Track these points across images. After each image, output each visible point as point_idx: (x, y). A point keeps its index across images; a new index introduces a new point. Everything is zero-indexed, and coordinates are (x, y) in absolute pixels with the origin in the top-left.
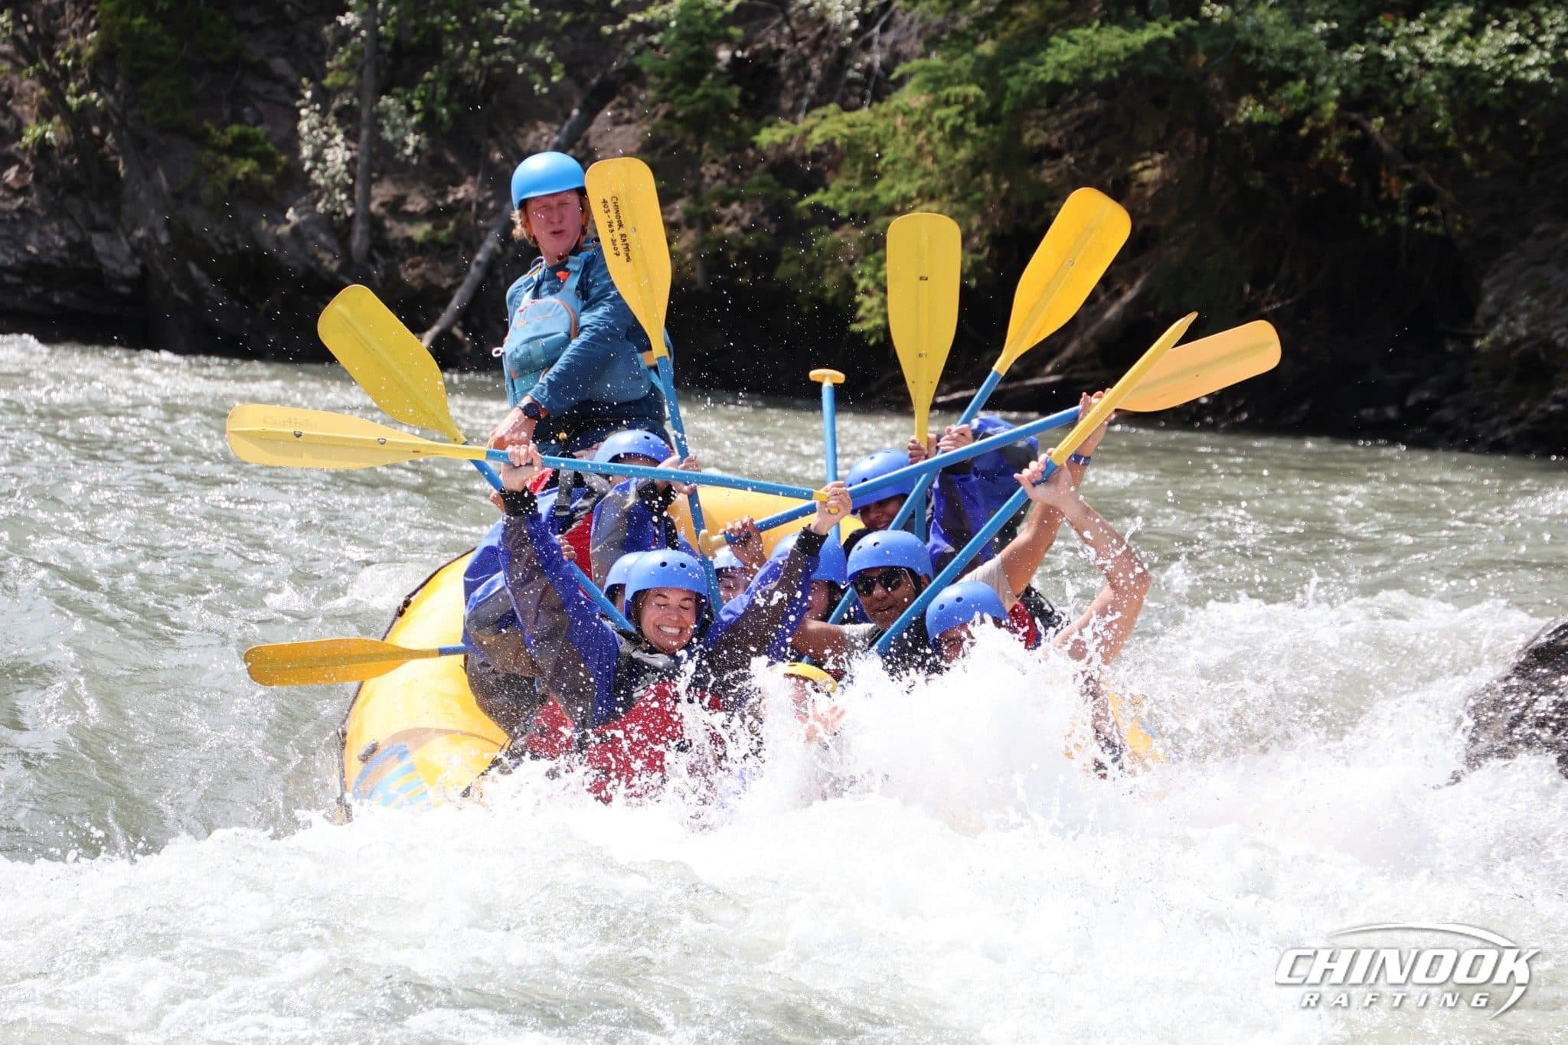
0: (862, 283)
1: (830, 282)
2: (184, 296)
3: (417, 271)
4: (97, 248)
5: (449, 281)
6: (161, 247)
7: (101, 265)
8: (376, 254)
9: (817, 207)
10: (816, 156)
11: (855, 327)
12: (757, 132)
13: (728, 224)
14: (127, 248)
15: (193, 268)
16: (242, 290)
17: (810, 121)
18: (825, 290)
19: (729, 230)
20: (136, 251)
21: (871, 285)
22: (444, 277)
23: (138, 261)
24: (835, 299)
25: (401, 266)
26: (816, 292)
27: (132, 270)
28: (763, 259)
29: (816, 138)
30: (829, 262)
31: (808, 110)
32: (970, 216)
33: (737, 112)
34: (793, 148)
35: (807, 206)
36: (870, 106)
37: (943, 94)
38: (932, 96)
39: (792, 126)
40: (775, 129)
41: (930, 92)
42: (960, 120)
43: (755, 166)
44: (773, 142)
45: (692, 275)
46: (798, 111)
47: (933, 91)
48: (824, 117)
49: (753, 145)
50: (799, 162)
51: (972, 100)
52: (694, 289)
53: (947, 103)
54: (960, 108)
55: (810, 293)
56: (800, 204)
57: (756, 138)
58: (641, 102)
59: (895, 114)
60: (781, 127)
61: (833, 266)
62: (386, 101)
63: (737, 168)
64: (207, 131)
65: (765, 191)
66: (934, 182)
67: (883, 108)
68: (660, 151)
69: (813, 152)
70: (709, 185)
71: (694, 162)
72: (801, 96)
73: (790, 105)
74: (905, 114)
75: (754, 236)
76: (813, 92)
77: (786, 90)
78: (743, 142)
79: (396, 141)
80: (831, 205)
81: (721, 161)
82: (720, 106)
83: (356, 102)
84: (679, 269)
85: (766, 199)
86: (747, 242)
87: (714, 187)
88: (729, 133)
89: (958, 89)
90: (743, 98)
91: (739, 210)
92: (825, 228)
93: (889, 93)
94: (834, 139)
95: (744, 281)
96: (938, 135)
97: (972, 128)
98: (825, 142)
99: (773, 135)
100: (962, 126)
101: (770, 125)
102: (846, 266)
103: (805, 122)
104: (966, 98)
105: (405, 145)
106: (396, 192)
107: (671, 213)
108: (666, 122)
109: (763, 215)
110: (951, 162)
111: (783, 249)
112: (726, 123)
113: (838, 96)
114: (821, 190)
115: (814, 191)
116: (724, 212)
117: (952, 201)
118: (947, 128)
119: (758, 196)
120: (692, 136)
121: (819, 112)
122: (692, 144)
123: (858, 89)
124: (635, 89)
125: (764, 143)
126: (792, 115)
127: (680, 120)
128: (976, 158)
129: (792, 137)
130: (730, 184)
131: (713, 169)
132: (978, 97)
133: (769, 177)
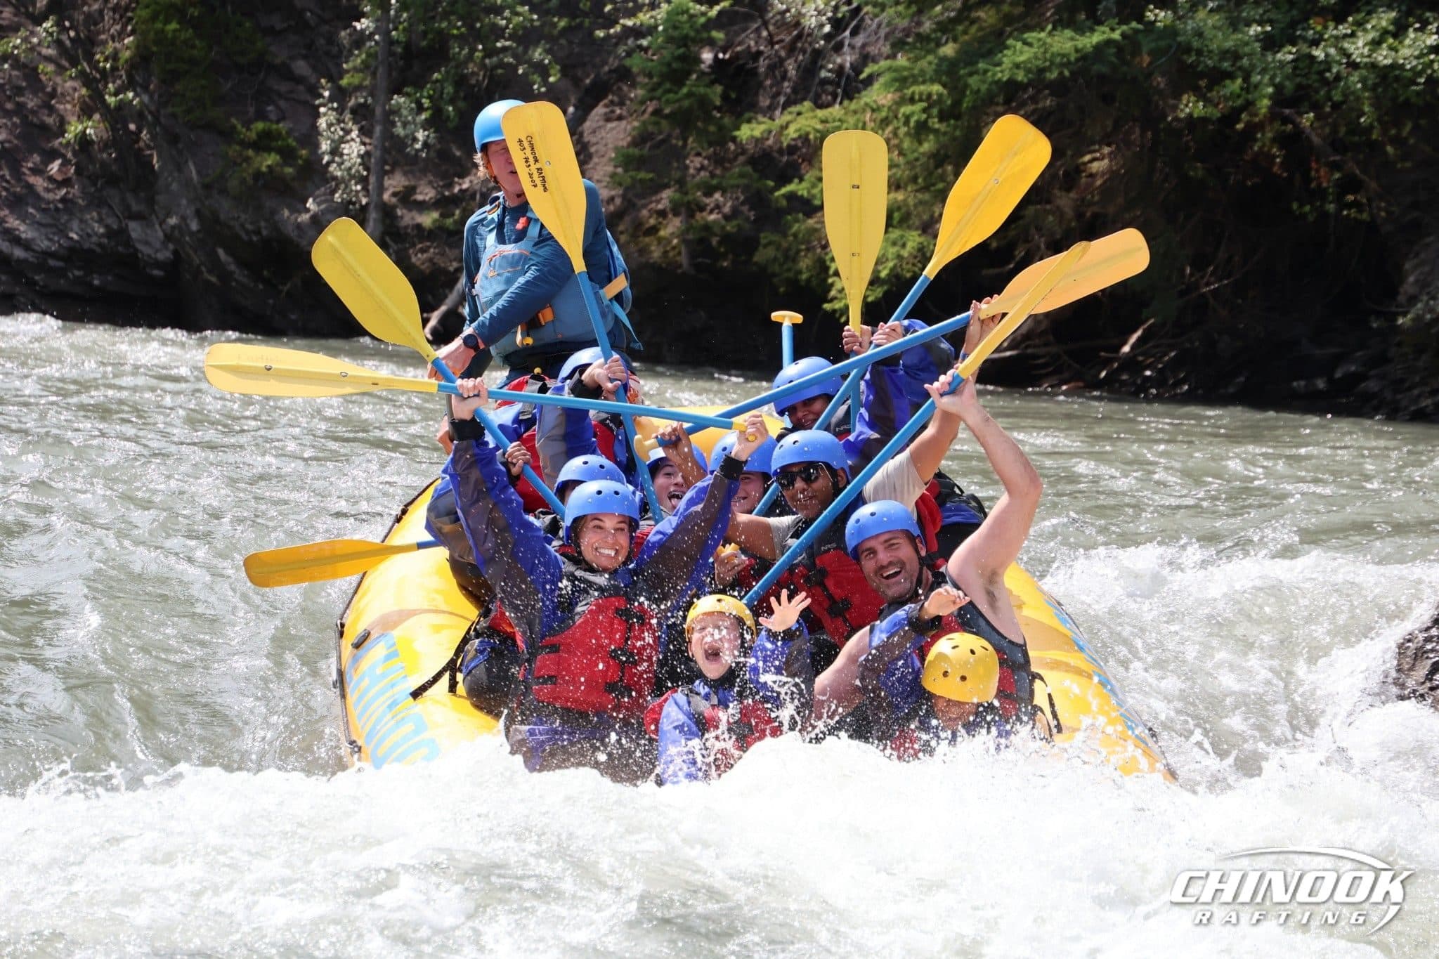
0: (834, 266)
1: (805, 263)
2: (213, 279)
3: (425, 255)
4: (134, 235)
5: (455, 265)
6: (192, 234)
7: (136, 250)
8: (388, 239)
9: (792, 197)
10: (792, 149)
11: (827, 306)
12: (738, 128)
13: (711, 212)
14: (160, 234)
15: (221, 252)
16: (265, 273)
17: (787, 117)
18: (800, 272)
19: (712, 217)
20: (168, 237)
22: (451, 261)
23: (171, 246)
24: (808, 280)
25: (411, 251)
26: (791, 275)
27: (165, 255)
28: (744, 244)
29: (792, 132)
30: (803, 247)
31: (784, 107)
32: (932, 205)
33: (719, 109)
34: (770, 142)
35: (783, 195)
36: (841, 103)
37: (909, 92)
38: (898, 94)
39: (770, 122)
40: (754, 125)
41: (896, 90)
42: (924, 116)
43: (735, 158)
44: (752, 137)
45: (678, 258)
46: (775, 109)
47: (899, 90)
48: (799, 114)
49: (734, 139)
50: (776, 155)
51: (935, 97)
52: (679, 271)
53: (912, 100)
54: (924, 104)
55: (786, 275)
56: (777, 194)
57: (737, 133)
58: (631, 100)
59: (864, 111)
60: (759, 123)
61: (808, 250)
62: (398, 100)
63: (719, 160)
64: (234, 127)
65: (745, 181)
66: (900, 173)
67: (853, 106)
68: (648, 145)
69: (789, 146)
70: (694, 176)
71: (680, 155)
72: (778, 94)
73: (767, 102)
74: (873, 110)
75: (735, 223)
76: (788, 90)
77: (765, 89)
78: (724, 136)
79: (407, 136)
80: (805, 194)
81: (704, 154)
82: (704, 103)
83: (370, 100)
84: (666, 253)
85: (746, 189)
86: (728, 228)
87: (698, 178)
88: (712, 128)
89: (922, 88)
90: (725, 97)
91: (721, 199)
92: (801, 215)
93: (859, 92)
94: (808, 134)
95: (725, 264)
96: (903, 130)
97: (935, 123)
98: (800, 137)
99: (752, 130)
100: (926, 121)
101: (749, 121)
102: (819, 250)
103: (782, 118)
104: (930, 95)
105: (415, 140)
106: (407, 183)
107: (658, 202)
108: (653, 119)
109: (743, 203)
110: (916, 155)
111: (762, 235)
112: (709, 119)
113: (812, 94)
114: (796, 180)
115: (790, 181)
116: (707, 201)
117: (917, 191)
118: (912, 124)
119: (738, 186)
120: (678, 131)
121: (794, 109)
122: (677, 139)
123: (830, 88)
124: (625, 88)
125: (744, 138)
126: (769, 111)
127: (667, 117)
128: (938, 151)
129: (770, 132)
130: (713, 175)
131: (697, 161)
132: (940, 95)
133: (749, 169)
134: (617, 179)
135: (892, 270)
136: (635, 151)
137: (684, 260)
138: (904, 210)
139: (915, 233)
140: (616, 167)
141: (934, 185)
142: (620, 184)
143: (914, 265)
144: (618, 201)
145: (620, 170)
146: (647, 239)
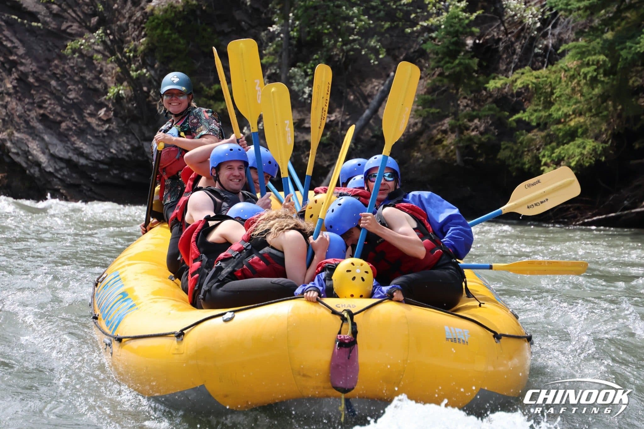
0: (544, 160)
1: (527, 159)
4: (146, 150)
5: (327, 163)
7: (147, 158)
9: (519, 121)
10: (519, 94)
12: (488, 83)
13: (473, 130)
17: (516, 76)
19: (473, 133)
21: (549, 161)
22: (325, 161)
24: (529, 169)
25: (302, 156)
26: (519, 165)
28: (492, 148)
29: (519, 84)
30: (526, 149)
31: (514, 70)
32: (601, 124)
33: (477, 72)
34: (506, 90)
35: (514, 120)
36: (547, 67)
37: (586, 60)
38: (580, 61)
39: (506, 78)
40: (497, 81)
41: (579, 59)
42: (595, 74)
43: (486, 100)
44: (496, 87)
45: (454, 157)
46: (509, 71)
47: (581, 59)
48: (523, 74)
49: (485, 89)
50: (509, 97)
51: (601, 63)
52: (455, 164)
53: (588, 65)
54: (595, 67)
55: (516, 166)
56: (510, 119)
57: (487, 85)
58: (426, 68)
59: (560, 71)
60: (500, 79)
61: (528, 151)
62: (294, 70)
63: (477, 101)
64: (202, 88)
65: (492, 113)
66: (581, 106)
67: (554, 68)
68: (436, 93)
69: (517, 92)
70: (462, 110)
71: (454, 98)
72: (510, 62)
73: (504, 67)
74: (566, 71)
75: (486, 136)
76: (517, 60)
77: (503, 60)
78: (480, 87)
79: (299, 91)
80: (527, 119)
81: (468, 98)
82: (468, 69)
83: (278, 71)
84: (447, 154)
85: (492, 117)
86: (483, 139)
87: (465, 112)
88: (473, 83)
89: (594, 57)
90: (480, 65)
91: (479, 123)
92: (524, 131)
93: (557, 60)
94: (528, 85)
95: (481, 160)
96: (583, 81)
97: (601, 77)
98: (523, 87)
99: (496, 83)
100: (596, 76)
101: (494, 78)
102: (535, 151)
103: (513, 76)
104: (598, 62)
105: (304, 93)
106: (299, 118)
107: (442, 125)
108: (439, 78)
109: (491, 125)
110: (591, 96)
111: (502, 143)
112: (470, 77)
113: (530, 62)
114: (522, 112)
115: (518, 112)
116: (470, 124)
117: (591, 116)
118: (588, 78)
119: (488, 116)
120: (453, 85)
121: (520, 71)
122: (453, 89)
123: (540, 59)
124: (423, 61)
125: (491, 88)
126: (505, 73)
127: (447, 77)
128: (604, 93)
129: (506, 84)
130: (473, 110)
131: (465, 102)
132: (604, 61)
133: (494, 106)
134: (419, 113)
135: (577, 162)
136: (429, 97)
137: (457, 157)
138: (584, 127)
139: (591, 141)
140: (418, 106)
141: (601, 113)
142: (420, 116)
143: (590, 159)
144: (419, 125)
145: (420, 108)
146: (436, 146)
